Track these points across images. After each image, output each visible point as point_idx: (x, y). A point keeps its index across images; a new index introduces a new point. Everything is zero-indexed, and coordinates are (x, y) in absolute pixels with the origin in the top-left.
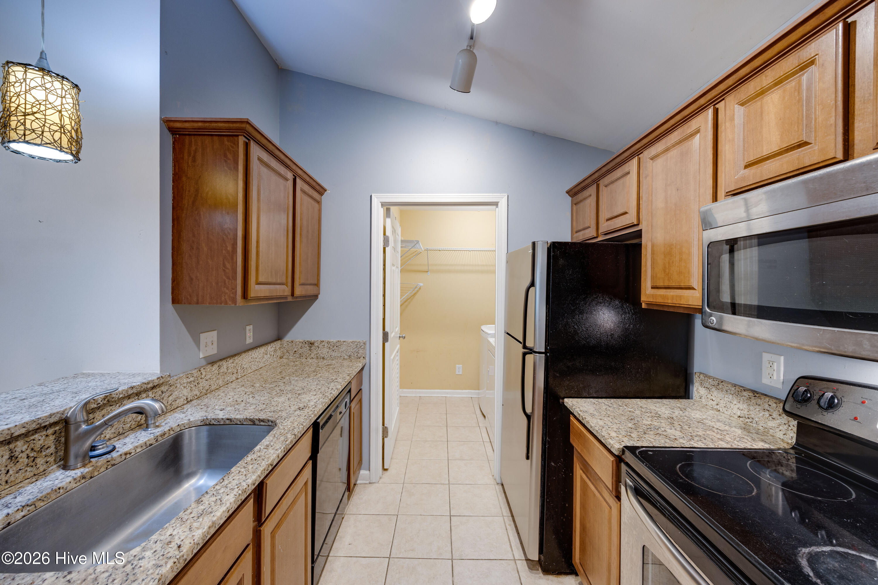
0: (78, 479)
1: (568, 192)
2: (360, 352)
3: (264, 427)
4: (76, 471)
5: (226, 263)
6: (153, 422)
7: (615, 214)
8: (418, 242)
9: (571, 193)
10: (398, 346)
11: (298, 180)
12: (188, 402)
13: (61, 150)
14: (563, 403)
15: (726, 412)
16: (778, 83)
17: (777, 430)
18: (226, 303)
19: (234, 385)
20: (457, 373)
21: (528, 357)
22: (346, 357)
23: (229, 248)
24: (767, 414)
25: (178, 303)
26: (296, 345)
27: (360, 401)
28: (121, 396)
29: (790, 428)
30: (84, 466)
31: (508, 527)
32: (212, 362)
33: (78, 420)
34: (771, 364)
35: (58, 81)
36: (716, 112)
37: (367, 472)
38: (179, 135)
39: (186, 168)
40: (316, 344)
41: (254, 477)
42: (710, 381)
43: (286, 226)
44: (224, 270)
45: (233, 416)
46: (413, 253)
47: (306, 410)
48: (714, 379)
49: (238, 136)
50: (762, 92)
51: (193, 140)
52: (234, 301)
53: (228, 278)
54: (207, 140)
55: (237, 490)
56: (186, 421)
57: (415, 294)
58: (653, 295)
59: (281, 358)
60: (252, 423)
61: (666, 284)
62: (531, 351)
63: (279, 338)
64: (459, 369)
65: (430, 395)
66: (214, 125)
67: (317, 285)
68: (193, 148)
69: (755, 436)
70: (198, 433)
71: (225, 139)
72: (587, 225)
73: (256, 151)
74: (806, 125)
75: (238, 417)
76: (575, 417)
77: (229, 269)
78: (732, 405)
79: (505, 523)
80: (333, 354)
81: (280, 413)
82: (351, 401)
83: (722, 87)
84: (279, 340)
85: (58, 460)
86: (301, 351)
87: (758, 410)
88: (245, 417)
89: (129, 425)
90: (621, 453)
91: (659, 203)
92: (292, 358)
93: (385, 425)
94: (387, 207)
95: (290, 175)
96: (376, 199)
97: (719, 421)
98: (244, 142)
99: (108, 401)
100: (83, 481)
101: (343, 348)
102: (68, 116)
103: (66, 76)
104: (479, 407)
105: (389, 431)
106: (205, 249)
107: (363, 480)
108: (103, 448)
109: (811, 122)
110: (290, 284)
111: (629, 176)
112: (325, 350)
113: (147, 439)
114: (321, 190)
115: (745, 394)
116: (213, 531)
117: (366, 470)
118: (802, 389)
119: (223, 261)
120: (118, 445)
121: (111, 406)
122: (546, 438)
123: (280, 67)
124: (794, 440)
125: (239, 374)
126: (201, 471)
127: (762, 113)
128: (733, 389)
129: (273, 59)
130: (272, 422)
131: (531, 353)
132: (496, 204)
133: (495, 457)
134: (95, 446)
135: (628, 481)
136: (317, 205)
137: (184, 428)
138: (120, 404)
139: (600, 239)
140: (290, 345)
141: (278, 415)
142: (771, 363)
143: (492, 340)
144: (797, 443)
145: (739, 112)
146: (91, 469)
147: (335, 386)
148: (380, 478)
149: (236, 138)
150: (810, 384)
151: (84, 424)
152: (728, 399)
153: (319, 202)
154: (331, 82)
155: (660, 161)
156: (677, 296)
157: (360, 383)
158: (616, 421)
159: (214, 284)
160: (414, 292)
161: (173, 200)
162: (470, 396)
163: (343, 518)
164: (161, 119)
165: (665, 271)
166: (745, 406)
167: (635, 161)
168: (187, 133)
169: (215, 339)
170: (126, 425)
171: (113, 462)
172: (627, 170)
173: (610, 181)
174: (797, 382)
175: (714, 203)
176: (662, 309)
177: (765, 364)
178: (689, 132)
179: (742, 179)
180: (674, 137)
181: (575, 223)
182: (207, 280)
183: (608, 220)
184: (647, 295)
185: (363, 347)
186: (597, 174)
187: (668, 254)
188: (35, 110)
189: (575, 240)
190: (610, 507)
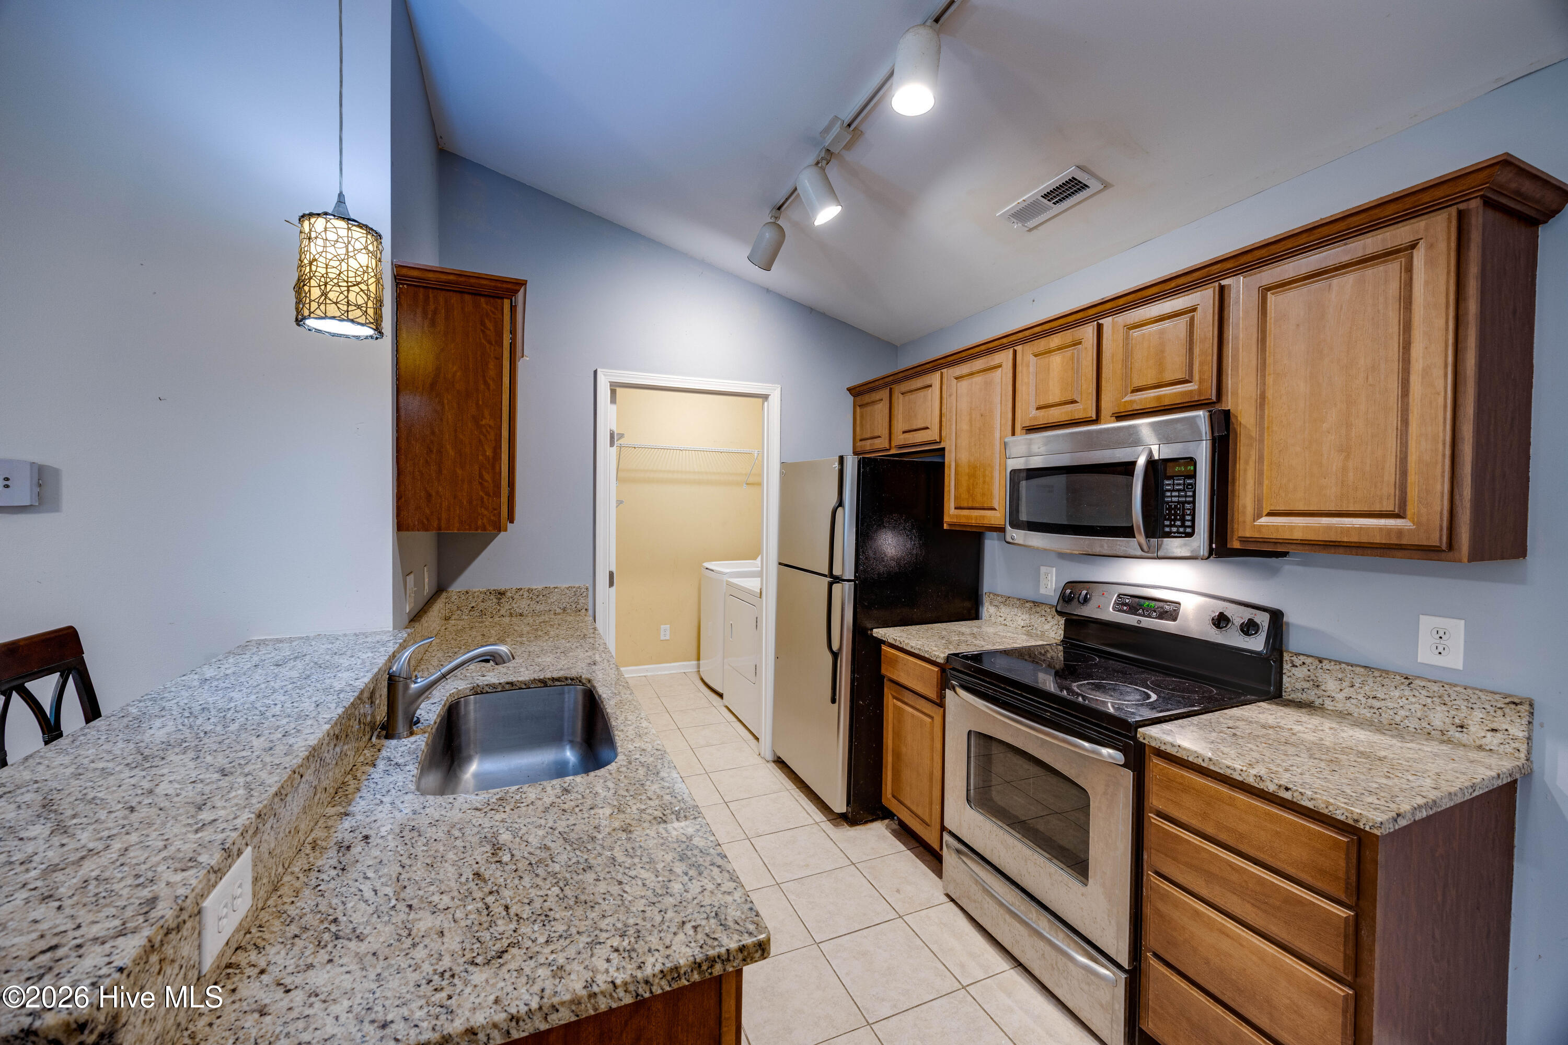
1: (850, 390)
2: (580, 601)
4: (413, 739)
7: (915, 427)
9: (853, 392)
14: (874, 634)
15: (1013, 625)
16: (1060, 348)
17: (1052, 631)
18: (484, 529)
20: (662, 638)
21: (834, 588)
22: (558, 611)
23: (489, 453)
24: (1043, 619)
25: (405, 529)
26: (474, 597)
29: (1060, 626)
32: (411, 617)
34: (1047, 576)
36: (1015, 355)
38: (409, 285)
40: (509, 594)
42: (998, 598)
44: (481, 484)
48: (1000, 596)
49: (502, 298)
50: (1049, 352)
52: (496, 526)
53: (488, 494)
54: (456, 297)
58: (955, 516)
59: (448, 618)
61: (970, 505)
62: (837, 579)
63: (440, 587)
64: (665, 632)
66: (472, 280)
69: (1036, 638)
71: (489, 300)
72: (876, 434)
74: (1076, 388)
76: (889, 645)
77: (488, 482)
78: (1017, 618)
79: (792, 796)
80: (538, 607)
84: (442, 590)
86: (482, 606)
87: (1036, 617)
90: (944, 663)
91: (964, 426)
92: (466, 617)
94: (614, 387)
96: (603, 377)
97: (1008, 632)
98: (510, 306)
101: (554, 598)
104: (703, 683)
106: (452, 453)
109: (1079, 386)
111: (930, 389)
112: (524, 603)
115: (1028, 605)
118: (1068, 591)
119: (480, 470)
123: (441, 147)
124: (1062, 636)
127: (1049, 370)
128: (1017, 603)
129: (437, 135)
131: (838, 582)
132: (765, 397)
135: (954, 682)
139: (893, 452)
140: (463, 598)
142: (1047, 574)
144: (1065, 637)
145: (1033, 359)
149: (499, 301)
150: (1074, 587)
152: (1013, 613)
154: (530, 188)
155: (964, 384)
156: (980, 516)
162: (683, 671)
165: (969, 492)
166: (1027, 617)
167: (936, 376)
169: (413, 585)
172: (928, 383)
173: (908, 389)
174: (1064, 588)
175: (1013, 434)
176: (964, 529)
177: (1042, 577)
178: (992, 363)
179: (1035, 418)
180: (979, 364)
181: (858, 429)
182: (455, 497)
183: (904, 432)
184: (949, 515)
185: (585, 594)
186: (891, 378)
187: (972, 476)
188: (359, 279)
189: (858, 449)
190: (932, 718)
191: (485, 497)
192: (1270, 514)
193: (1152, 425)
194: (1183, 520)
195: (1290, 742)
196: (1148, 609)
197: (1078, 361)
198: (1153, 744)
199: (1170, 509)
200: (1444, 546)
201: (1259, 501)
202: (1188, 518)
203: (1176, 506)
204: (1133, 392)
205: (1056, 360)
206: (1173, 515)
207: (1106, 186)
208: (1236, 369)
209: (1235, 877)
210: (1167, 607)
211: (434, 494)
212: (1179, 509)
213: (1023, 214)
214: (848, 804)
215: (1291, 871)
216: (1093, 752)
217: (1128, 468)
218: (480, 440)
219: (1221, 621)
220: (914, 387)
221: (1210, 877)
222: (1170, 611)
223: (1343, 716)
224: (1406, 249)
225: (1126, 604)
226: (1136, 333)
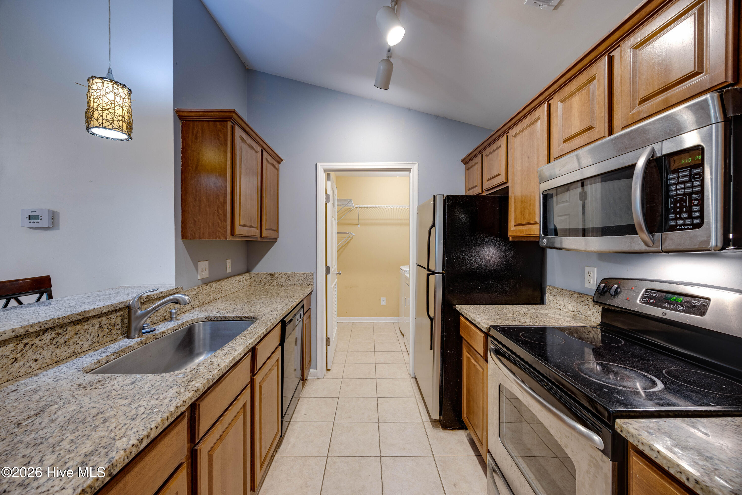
0: (139, 343)
1: (462, 161)
2: (309, 280)
3: (249, 322)
4: (135, 340)
5: (219, 210)
6: (175, 316)
7: (493, 176)
8: (351, 200)
9: (464, 162)
10: (336, 280)
11: (264, 153)
12: (192, 309)
13: (123, 133)
14: (456, 308)
15: (564, 310)
16: (579, 89)
17: (592, 316)
18: (220, 238)
19: (220, 300)
20: (382, 304)
21: (431, 277)
22: (298, 285)
23: (221, 200)
24: (587, 306)
25: (186, 238)
26: (261, 276)
27: (310, 317)
28: (156, 297)
29: (599, 314)
30: (140, 337)
31: (419, 403)
32: (206, 282)
33: (136, 307)
34: (589, 274)
35: (121, 88)
36: (549, 106)
37: (315, 370)
38: (186, 121)
39: (191, 144)
40: (276, 275)
41: (252, 340)
42: (555, 290)
43: (257, 185)
44: (218, 215)
45: (227, 315)
46: (347, 210)
47: (276, 312)
48: (557, 289)
49: (227, 121)
50: (571, 95)
51: (195, 124)
52: (225, 236)
53: (221, 220)
54: (206, 124)
55: (243, 345)
56: (195, 318)
57: (349, 242)
58: (515, 230)
59: (250, 285)
60: (240, 320)
61: (523, 222)
62: (433, 273)
63: (248, 271)
64: (383, 301)
65: (361, 322)
66: (211, 114)
67: (277, 230)
68: (196, 130)
70: (204, 325)
71: (218, 123)
72: (475, 185)
73: (239, 132)
74: (592, 116)
75: (230, 315)
76: (463, 316)
77: (221, 214)
78: (568, 305)
79: (417, 401)
80: (289, 283)
81: (259, 313)
82: (304, 315)
83: (551, 90)
84: (248, 272)
85: (123, 334)
86: (264, 280)
87: (582, 305)
88: (235, 316)
89: (159, 318)
90: (488, 330)
91: (518, 167)
92: (258, 285)
93: (328, 337)
94: (328, 172)
95: (259, 149)
96: (320, 166)
98: (231, 125)
99: (149, 299)
100: (141, 345)
101: (297, 278)
102: (127, 110)
103: (126, 84)
104: (399, 329)
105: (331, 341)
106: (205, 200)
107: (312, 376)
108: (148, 328)
109: (594, 114)
110: (259, 228)
111: (501, 148)
112: (283, 280)
113: (173, 326)
114: (279, 160)
115: (575, 295)
116: (234, 362)
117: (314, 369)
118: (603, 285)
119: (217, 208)
120: (157, 328)
121: (149, 303)
122: (444, 334)
123: (247, 68)
124: (600, 321)
125: (223, 294)
126: (205, 352)
127: (572, 109)
128: (568, 293)
129: (242, 62)
130: (254, 318)
132: (409, 170)
133: (410, 360)
134: (144, 327)
135: (492, 346)
136: (276, 171)
137: (194, 322)
138: (154, 303)
139: (484, 194)
140: (257, 276)
141: (258, 314)
142: (590, 272)
143: (408, 275)
144: (602, 322)
145: (560, 105)
146: (145, 338)
147: (293, 300)
148: (325, 375)
149: (225, 123)
150: (608, 282)
151: (139, 310)
152: (565, 301)
153: (277, 169)
155: (518, 138)
156: (528, 229)
157: (310, 304)
158: (489, 315)
159: (211, 225)
160: (348, 241)
161: (182, 166)
162: (392, 321)
163: (299, 400)
164: (174, 110)
165: (522, 213)
166: (575, 304)
167: (504, 138)
168: (192, 119)
169: (207, 267)
170: (158, 318)
171: (156, 337)
172: (499, 144)
173: (490, 152)
174: (601, 283)
176: (520, 240)
177: (587, 274)
178: (535, 118)
179: (563, 148)
180: (527, 121)
181: (467, 184)
182: (206, 222)
183: (488, 180)
184: (512, 231)
185: (311, 277)
186: (483, 146)
187: (524, 202)
188: (109, 107)
190: (483, 369)
191: (220, 222)
194: (690, 211)
196: (675, 303)
197: (593, 94)
199: (676, 201)
202: (696, 208)
203: (681, 199)
204: (640, 103)
205: (576, 100)
206: (678, 208)
210: (695, 302)
211: (197, 221)
212: (685, 201)
214: (440, 414)
217: (630, 170)
218: (217, 194)
220: (493, 148)
222: (698, 306)
225: (653, 298)
226: (640, 52)
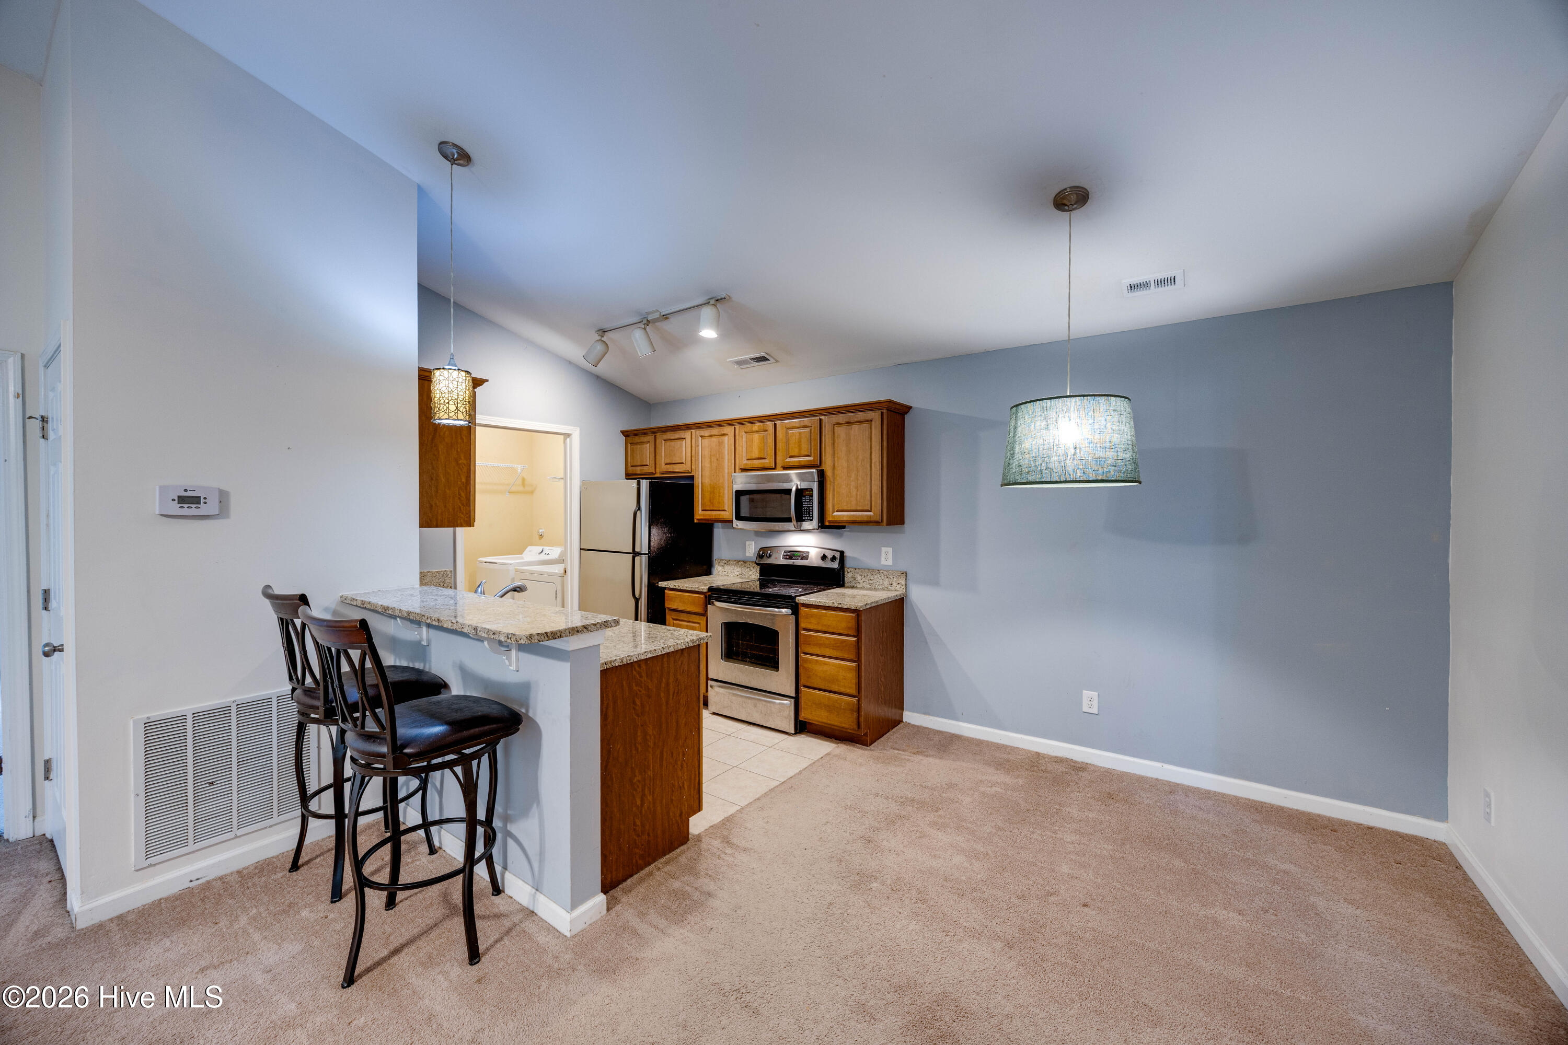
1: (623, 432)
5: (461, 492)
7: (673, 462)
9: (625, 434)
14: (660, 586)
15: (732, 575)
16: (758, 431)
17: (753, 575)
21: (637, 558)
23: (464, 480)
24: (749, 569)
29: (758, 572)
36: (735, 429)
42: (721, 561)
44: (459, 498)
48: (722, 559)
50: (752, 432)
52: (468, 523)
53: (463, 504)
58: (703, 514)
61: (712, 508)
62: (638, 554)
69: (746, 577)
72: (644, 464)
76: (672, 589)
77: (463, 497)
78: (731, 569)
83: (739, 421)
87: (743, 568)
90: (708, 591)
91: (707, 464)
111: (683, 441)
115: (740, 563)
118: (761, 552)
119: (459, 490)
124: (758, 576)
127: (751, 441)
128: (731, 562)
131: (638, 556)
132: (570, 436)
139: (658, 475)
142: (750, 545)
144: (760, 577)
145: (744, 435)
150: (763, 550)
152: (729, 566)
155: (706, 441)
156: (717, 515)
159: (451, 510)
165: (709, 501)
166: (739, 569)
167: (688, 434)
172: (683, 436)
173: (668, 438)
174: (759, 551)
175: (735, 472)
176: (707, 522)
177: (747, 546)
178: (723, 433)
179: (746, 464)
180: (715, 431)
181: (629, 459)
182: (445, 507)
183: (666, 464)
184: (698, 514)
186: (657, 429)
187: (712, 492)
189: (630, 472)
190: (699, 623)
191: (462, 507)
192: (837, 511)
193: (796, 473)
194: (809, 514)
195: (843, 595)
196: (797, 556)
197: (766, 438)
198: (801, 602)
199: (804, 509)
200: (880, 521)
201: (833, 506)
202: (811, 513)
203: (806, 508)
204: (790, 457)
205: (756, 437)
206: (805, 512)
207: (777, 361)
208: (825, 455)
209: (827, 642)
211: (434, 505)
212: (807, 510)
213: (740, 363)
215: (842, 632)
216: (780, 612)
217: (788, 492)
218: (459, 474)
219: (824, 557)
220: (673, 437)
221: (820, 645)
222: (805, 556)
223: (863, 588)
224: (870, 421)
225: (787, 556)
226: (790, 432)
